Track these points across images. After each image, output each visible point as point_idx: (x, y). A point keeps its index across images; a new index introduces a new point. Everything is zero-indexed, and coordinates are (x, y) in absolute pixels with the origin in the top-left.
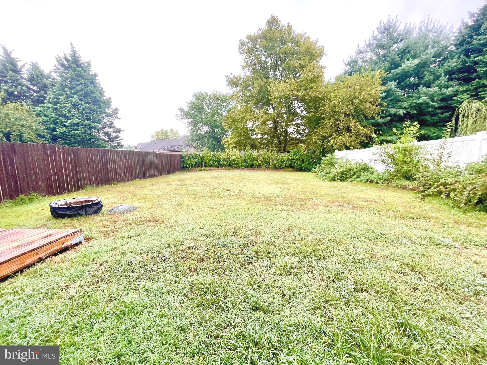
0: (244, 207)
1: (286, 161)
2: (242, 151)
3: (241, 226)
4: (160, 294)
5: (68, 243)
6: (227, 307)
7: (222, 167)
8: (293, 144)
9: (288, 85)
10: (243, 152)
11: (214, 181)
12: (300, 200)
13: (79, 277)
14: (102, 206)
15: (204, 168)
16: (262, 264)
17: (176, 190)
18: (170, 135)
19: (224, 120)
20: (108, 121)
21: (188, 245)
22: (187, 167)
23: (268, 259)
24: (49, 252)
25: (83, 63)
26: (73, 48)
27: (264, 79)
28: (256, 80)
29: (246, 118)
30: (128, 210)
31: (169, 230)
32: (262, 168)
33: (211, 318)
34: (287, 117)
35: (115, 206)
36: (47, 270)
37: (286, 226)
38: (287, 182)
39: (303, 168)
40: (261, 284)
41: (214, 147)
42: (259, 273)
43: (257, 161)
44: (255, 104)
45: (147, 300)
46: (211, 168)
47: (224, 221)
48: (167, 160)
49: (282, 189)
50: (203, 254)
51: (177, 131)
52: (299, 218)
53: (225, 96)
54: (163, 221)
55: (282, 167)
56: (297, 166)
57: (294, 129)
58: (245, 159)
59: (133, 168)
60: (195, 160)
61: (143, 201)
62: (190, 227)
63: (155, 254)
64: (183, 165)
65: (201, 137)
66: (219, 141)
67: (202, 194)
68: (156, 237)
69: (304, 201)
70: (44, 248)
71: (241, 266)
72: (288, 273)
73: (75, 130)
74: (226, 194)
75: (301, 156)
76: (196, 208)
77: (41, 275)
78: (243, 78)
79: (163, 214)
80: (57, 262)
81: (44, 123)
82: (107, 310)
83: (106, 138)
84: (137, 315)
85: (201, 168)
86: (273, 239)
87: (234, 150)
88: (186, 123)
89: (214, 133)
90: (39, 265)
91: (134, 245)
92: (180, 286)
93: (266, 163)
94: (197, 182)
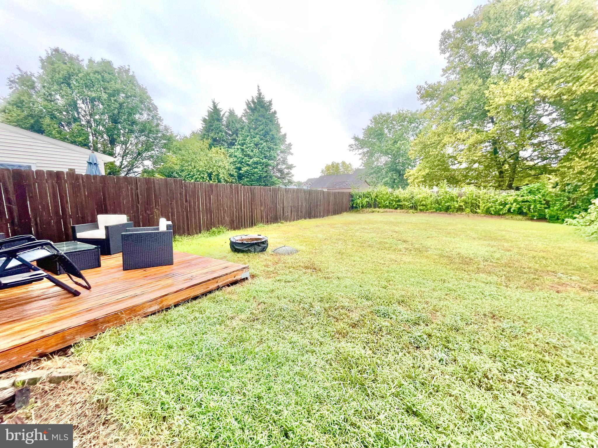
0: (424, 268)
1: (512, 204)
2: (435, 187)
3: (415, 294)
4: (304, 351)
5: (238, 277)
6: (373, 394)
7: (402, 209)
8: (530, 175)
9: (525, 83)
10: (435, 189)
11: (388, 227)
12: (527, 270)
13: (242, 311)
14: (268, 245)
15: (377, 209)
16: (435, 354)
17: (339, 235)
18: (342, 169)
19: (410, 146)
20: (282, 157)
21: (342, 304)
22: (356, 207)
23: (446, 350)
24: (224, 282)
25: (265, 103)
26: (259, 90)
27: (480, 81)
28: (464, 85)
29: (443, 141)
30: (290, 252)
31: (325, 281)
32: (464, 213)
33: (352, 399)
34: (520, 133)
35: (279, 246)
36: (222, 298)
37: (488, 309)
38: (507, 237)
39: (547, 216)
40: (427, 382)
41: (394, 182)
42: (427, 367)
43: (457, 202)
44: (460, 120)
45: (292, 353)
46: (386, 210)
47: (391, 282)
48: (335, 198)
49: (495, 249)
50: (358, 319)
51: (350, 164)
52: (518, 300)
53: (415, 114)
54: (320, 270)
55: (501, 213)
56: (535, 212)
57: (534, 151)
58: (437, 200)
59: (300, 207)
60: (367, 199)
61: (304, 244)
62: (348, 282)
63: (306, 306)
64: (353, 205)
65: (378, 170)
66: (400, 174)
67: (369, 243)
68: (310, 287)
69: (535, 274)
70: (222, 278)
71: (403, 348)
72: (476, 382)
73: (255, 168)
74: (402, 246)
75: (543, 196)
76: (359, 259)
77: (217, 302)
78: (444, 86)
79: (321, 262)
80: (229, 293)
81: (234, 163)
82: (257, 350)
83: (279, 175)
84: (280, 365)
85: (374, 210)
86: (461, 324)
87: (422, 187)
88: (360, 154)
89: (395, 164)
90: (217, 293)
91: (289, 291)
92: (325, 349)
93: (472, 206)
94: (366, 227)
